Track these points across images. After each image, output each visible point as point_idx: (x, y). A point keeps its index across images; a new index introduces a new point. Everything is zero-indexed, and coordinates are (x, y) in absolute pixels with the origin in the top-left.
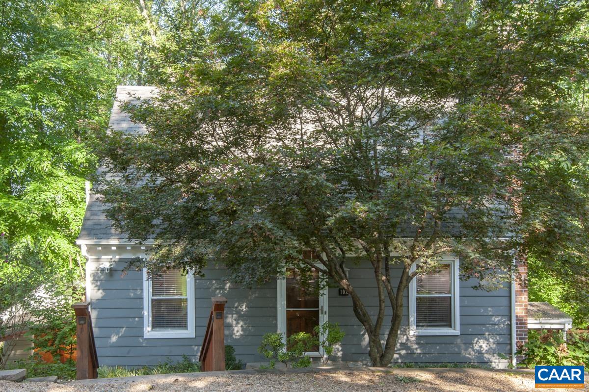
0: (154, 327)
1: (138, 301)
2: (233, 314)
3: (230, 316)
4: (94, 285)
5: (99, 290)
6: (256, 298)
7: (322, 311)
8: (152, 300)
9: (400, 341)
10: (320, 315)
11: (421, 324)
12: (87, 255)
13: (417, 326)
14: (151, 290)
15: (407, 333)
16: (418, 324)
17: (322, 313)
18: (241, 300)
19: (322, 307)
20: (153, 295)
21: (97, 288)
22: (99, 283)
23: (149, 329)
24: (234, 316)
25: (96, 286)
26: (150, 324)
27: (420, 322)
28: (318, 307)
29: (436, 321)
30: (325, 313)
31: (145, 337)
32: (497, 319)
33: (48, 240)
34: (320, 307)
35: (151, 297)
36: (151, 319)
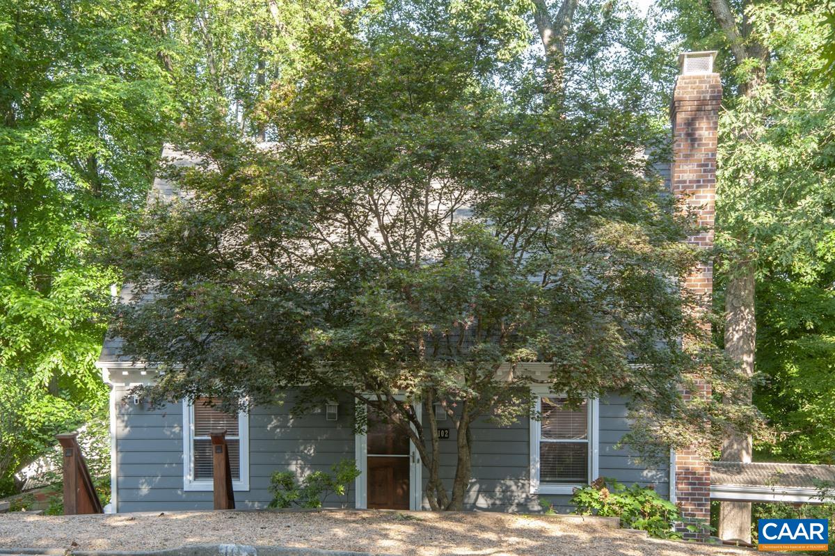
0: (196, 476)
1: (176, 442)
2: (297, 460)
3: (294, 462)
4: (119, 421)
5: (126, 427)
6: (327, 439)
7: (413, 457)
8: (195, 441)
9: (516, 501)
10: (411, 464)
11: (547, 479)
12: (110, 382)
13: (541, 481)
14: (193, 428)
15: (527, 490)
16: (543, 479)
17: (414, 462)
18: (307, 441)
19: (414, 453)
20: (196, 435)
21: (123, 424)
22: (126, 418)
23: (191, 478)
24: (299, 462)
25: (123, 421)
26: (192, 473)
27: (545, 477)
28: (408, 453)
29: (567, 476)
30: (418, 462)
31: (185, 489)
32: (650, 474)
33: (87, 359)
34: (411, 454)
35: (193, 438)
36: (192, 465)
